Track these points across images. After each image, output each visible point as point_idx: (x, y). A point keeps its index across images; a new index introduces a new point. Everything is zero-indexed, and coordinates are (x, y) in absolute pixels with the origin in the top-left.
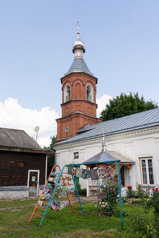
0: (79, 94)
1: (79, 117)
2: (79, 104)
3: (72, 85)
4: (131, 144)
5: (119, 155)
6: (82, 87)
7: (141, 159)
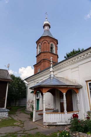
0: (45, 49)
1: (45, 61)
2: (45, 54)
3: (42, 44)
4: (77, 69)
5: (67, 80)
6: (47, 44)
7: (88, 83)
